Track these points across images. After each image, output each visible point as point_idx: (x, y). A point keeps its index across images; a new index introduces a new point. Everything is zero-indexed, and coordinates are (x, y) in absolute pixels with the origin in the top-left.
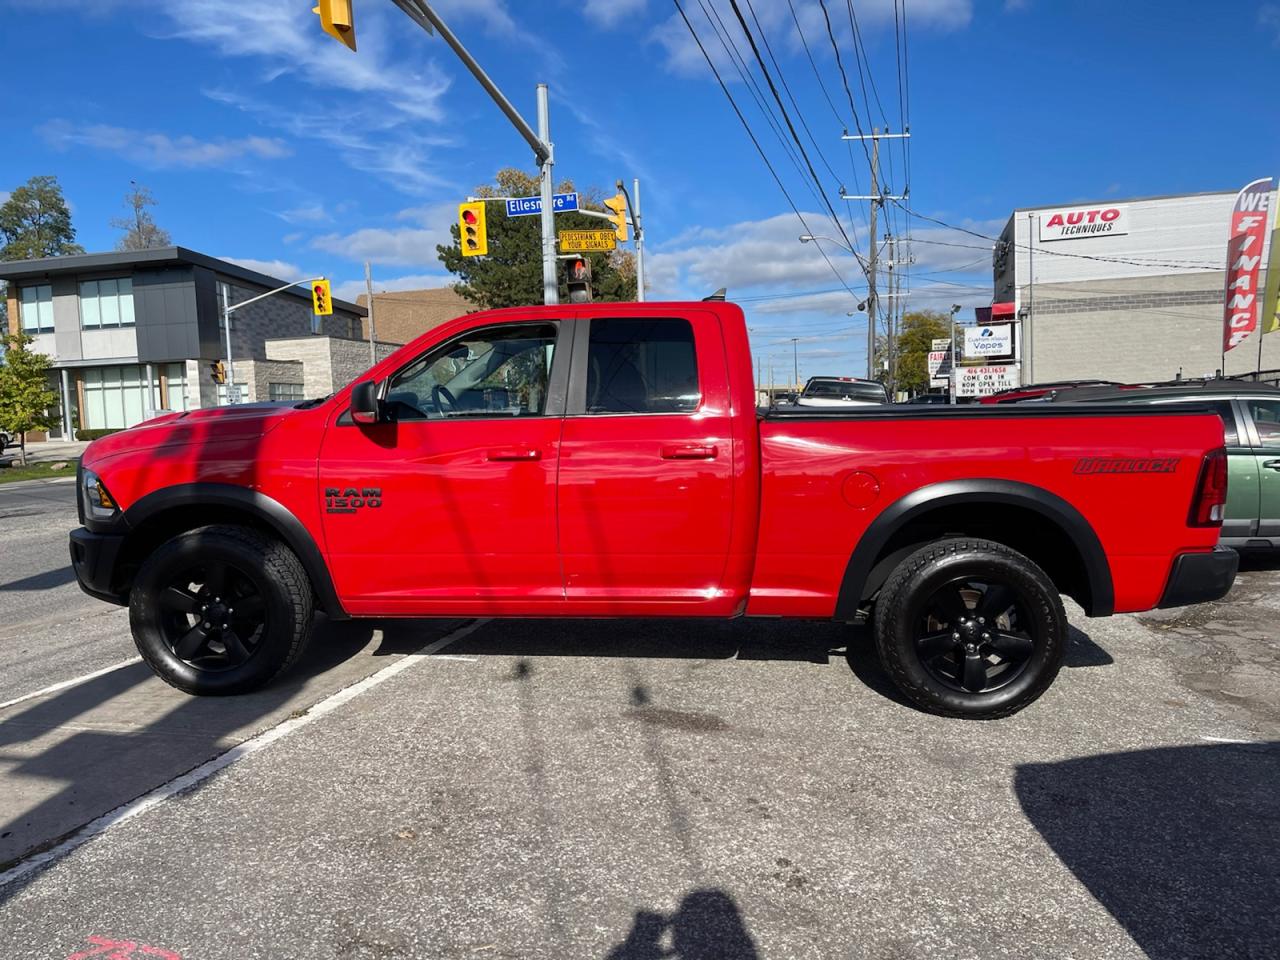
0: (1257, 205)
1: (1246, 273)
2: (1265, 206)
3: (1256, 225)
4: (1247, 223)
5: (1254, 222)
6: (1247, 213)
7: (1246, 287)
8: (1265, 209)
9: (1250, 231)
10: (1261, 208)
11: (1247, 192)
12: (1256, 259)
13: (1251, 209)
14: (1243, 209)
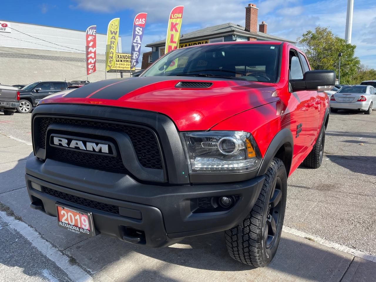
0: (93, 33)
1: (93, 53)
2: (95, 34)
3: (93, 39)
4: (90, 38)
5: (92, 38)
6: (90, 35)
7: (93, 57)
8: (95, 35)
9: (91, 41)
10: (94, 34)
11: (90, 29)
12: (95, 49)
13: (91, 34)
14: (89, 34)
